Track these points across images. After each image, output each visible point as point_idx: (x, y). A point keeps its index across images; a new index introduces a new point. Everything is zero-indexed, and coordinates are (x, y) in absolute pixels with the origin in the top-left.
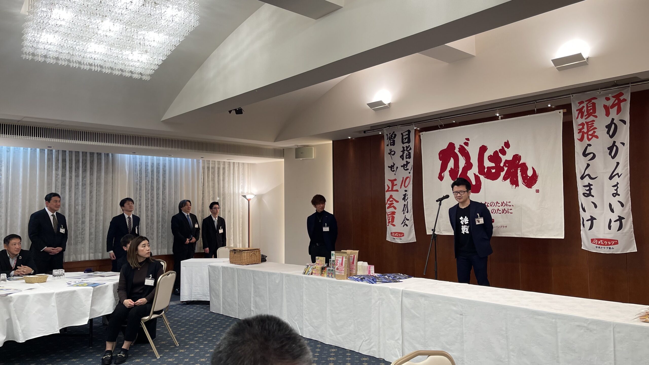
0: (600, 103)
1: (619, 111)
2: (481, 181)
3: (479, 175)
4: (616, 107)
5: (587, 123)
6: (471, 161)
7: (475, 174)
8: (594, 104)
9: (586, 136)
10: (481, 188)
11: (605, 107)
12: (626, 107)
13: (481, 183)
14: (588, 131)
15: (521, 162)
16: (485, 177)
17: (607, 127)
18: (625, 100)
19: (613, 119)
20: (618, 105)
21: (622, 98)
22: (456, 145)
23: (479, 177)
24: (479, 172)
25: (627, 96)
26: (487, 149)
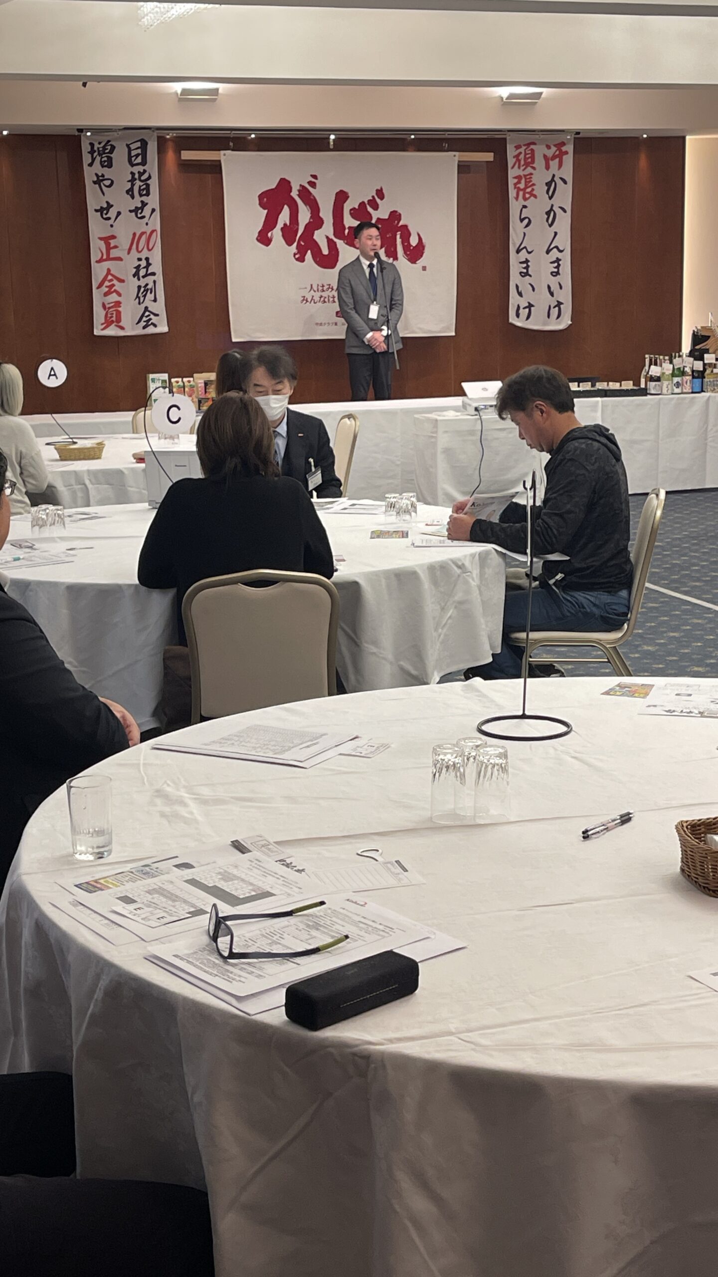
0: (540, 150)
1: (560, 165)
2: (338, 248)
3: (335, 240)
4: (557, 160)
5: (525, 176)
6: (320, 214)
7: (327, 237)
8: (532, 150)
9: (521, 193)
11: (545, 156)
12: (569, 160)
13: (339, 251)
14: (526, 187)
15: (400, 224)
16: (346, 244)
17: (547, 184)
18: (566, 153)
19: (554, 176)
20: (560, 155)
21: (564, 149)
22: (292, 184)
23: (335, 243)
24: (335, 235)
25: (569, 148)
26: (349, 196)
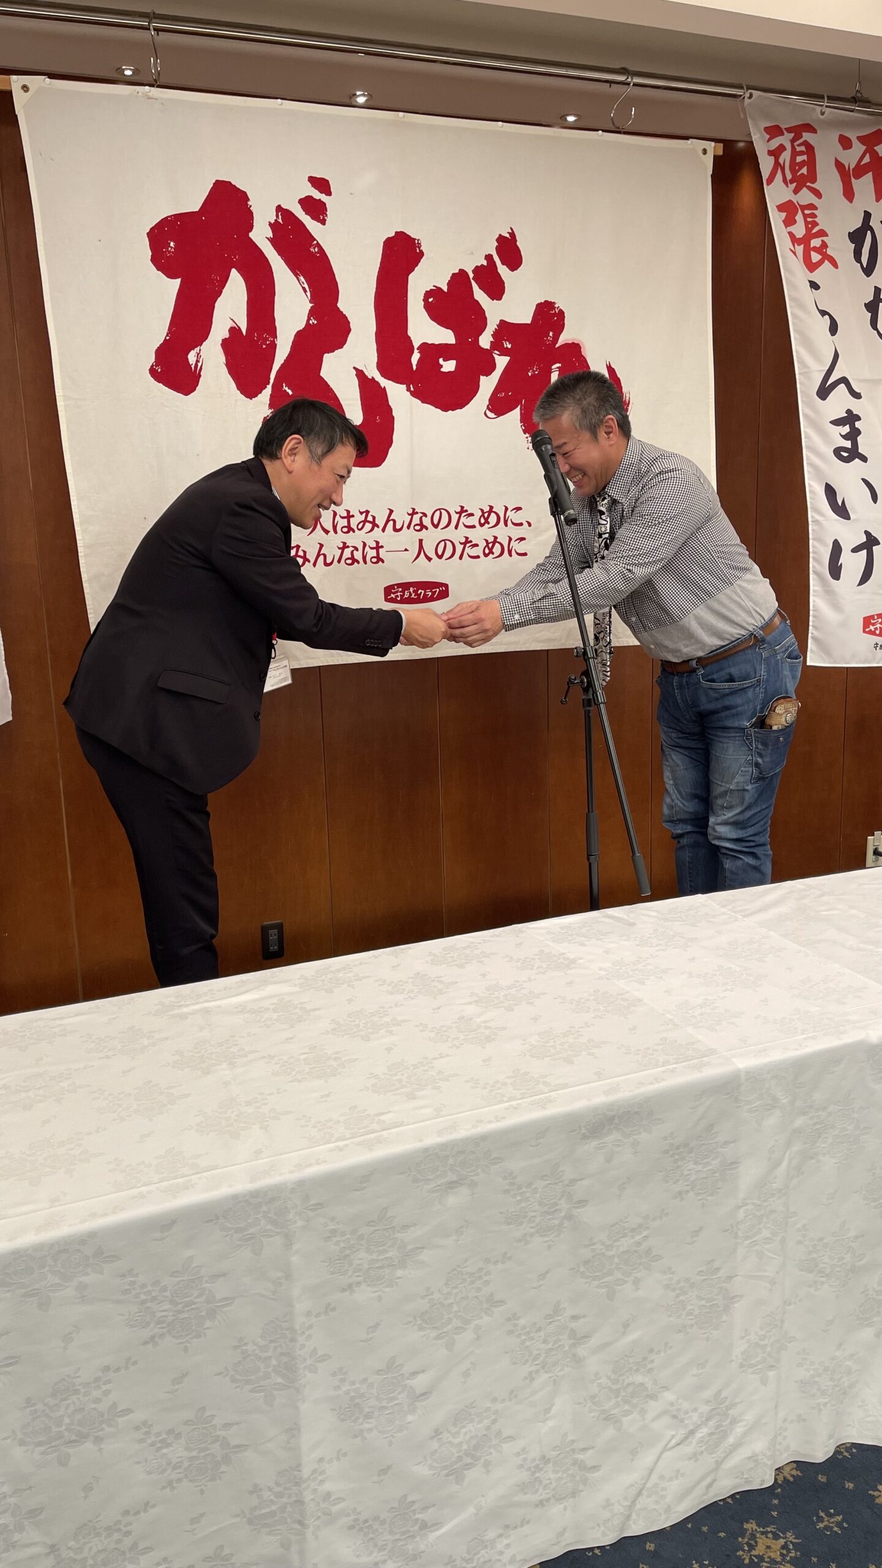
0: (828, 153)
1: (879, 191)
2: (390, 410)
3: (384, 382)
4: (869, 177)
5: (802, 207)
6: (339, 305)
7: (360, 374)
8: (810, 149)
9: (800, 251)
10: (390, 443)
11: (839, 165)
13: (393, 418)
14: (809, 235)
15: (563, 339)
16: (414, 394)
17: (852, 237)
19: (867, 216)
20: (873, 170)
21: (879, 150)
22: (254, 204)
23: (383, 391)
24: (382, 367)
26: (422, 254)
